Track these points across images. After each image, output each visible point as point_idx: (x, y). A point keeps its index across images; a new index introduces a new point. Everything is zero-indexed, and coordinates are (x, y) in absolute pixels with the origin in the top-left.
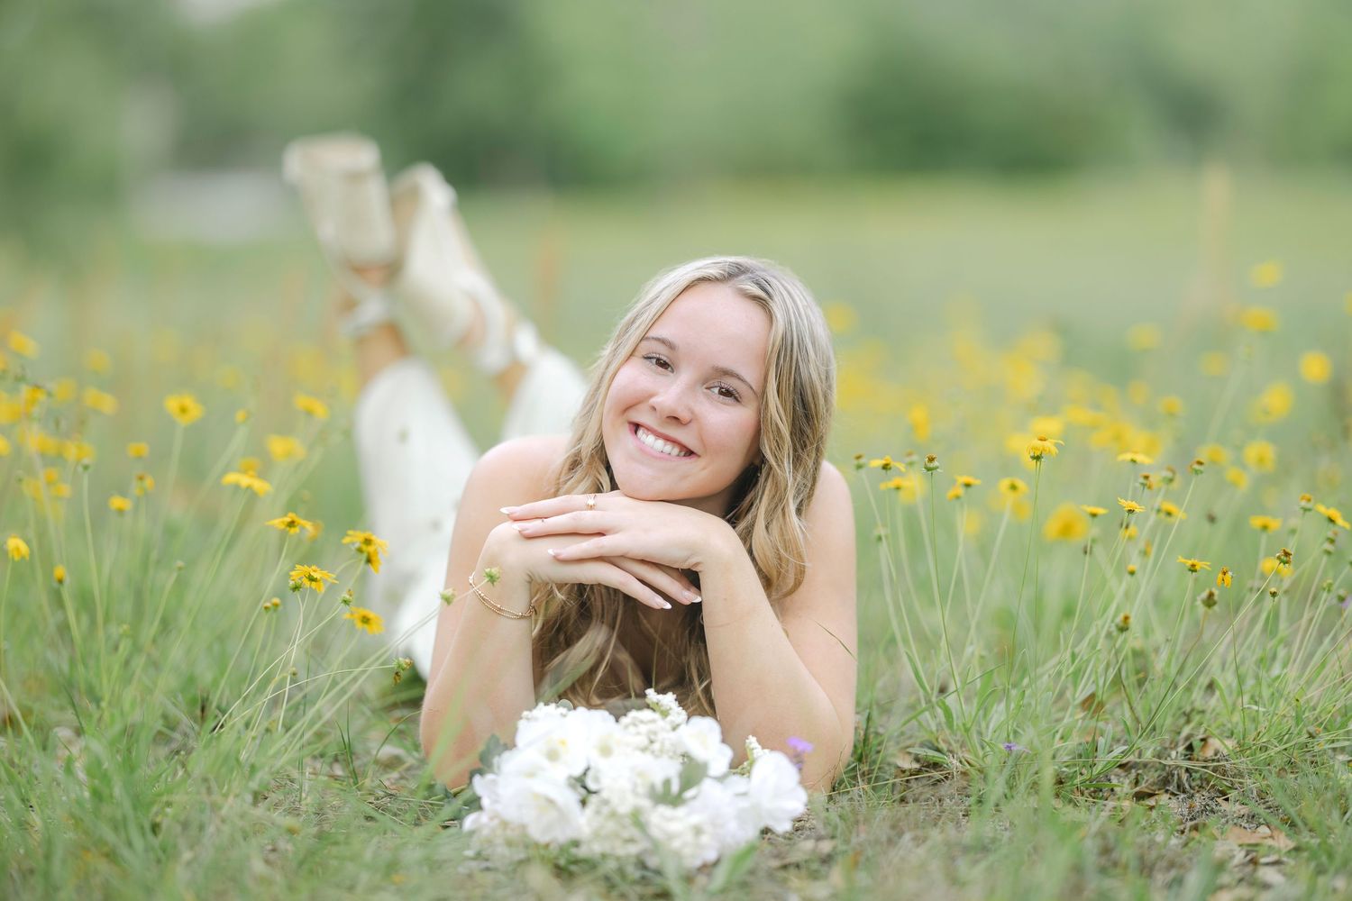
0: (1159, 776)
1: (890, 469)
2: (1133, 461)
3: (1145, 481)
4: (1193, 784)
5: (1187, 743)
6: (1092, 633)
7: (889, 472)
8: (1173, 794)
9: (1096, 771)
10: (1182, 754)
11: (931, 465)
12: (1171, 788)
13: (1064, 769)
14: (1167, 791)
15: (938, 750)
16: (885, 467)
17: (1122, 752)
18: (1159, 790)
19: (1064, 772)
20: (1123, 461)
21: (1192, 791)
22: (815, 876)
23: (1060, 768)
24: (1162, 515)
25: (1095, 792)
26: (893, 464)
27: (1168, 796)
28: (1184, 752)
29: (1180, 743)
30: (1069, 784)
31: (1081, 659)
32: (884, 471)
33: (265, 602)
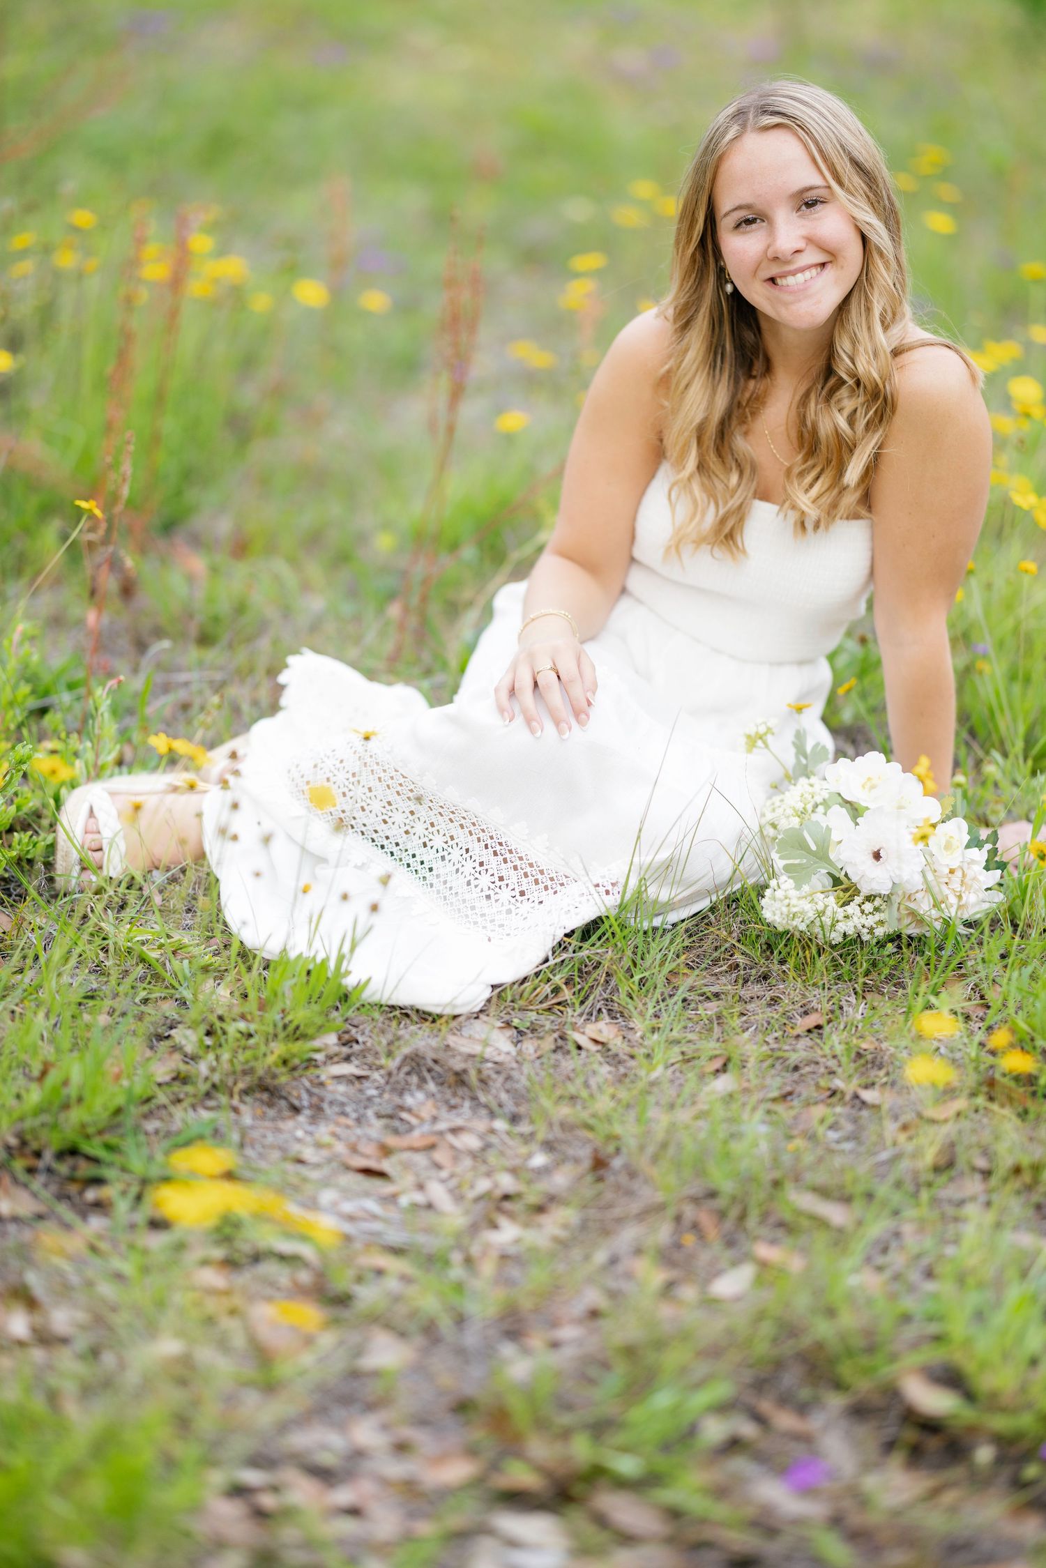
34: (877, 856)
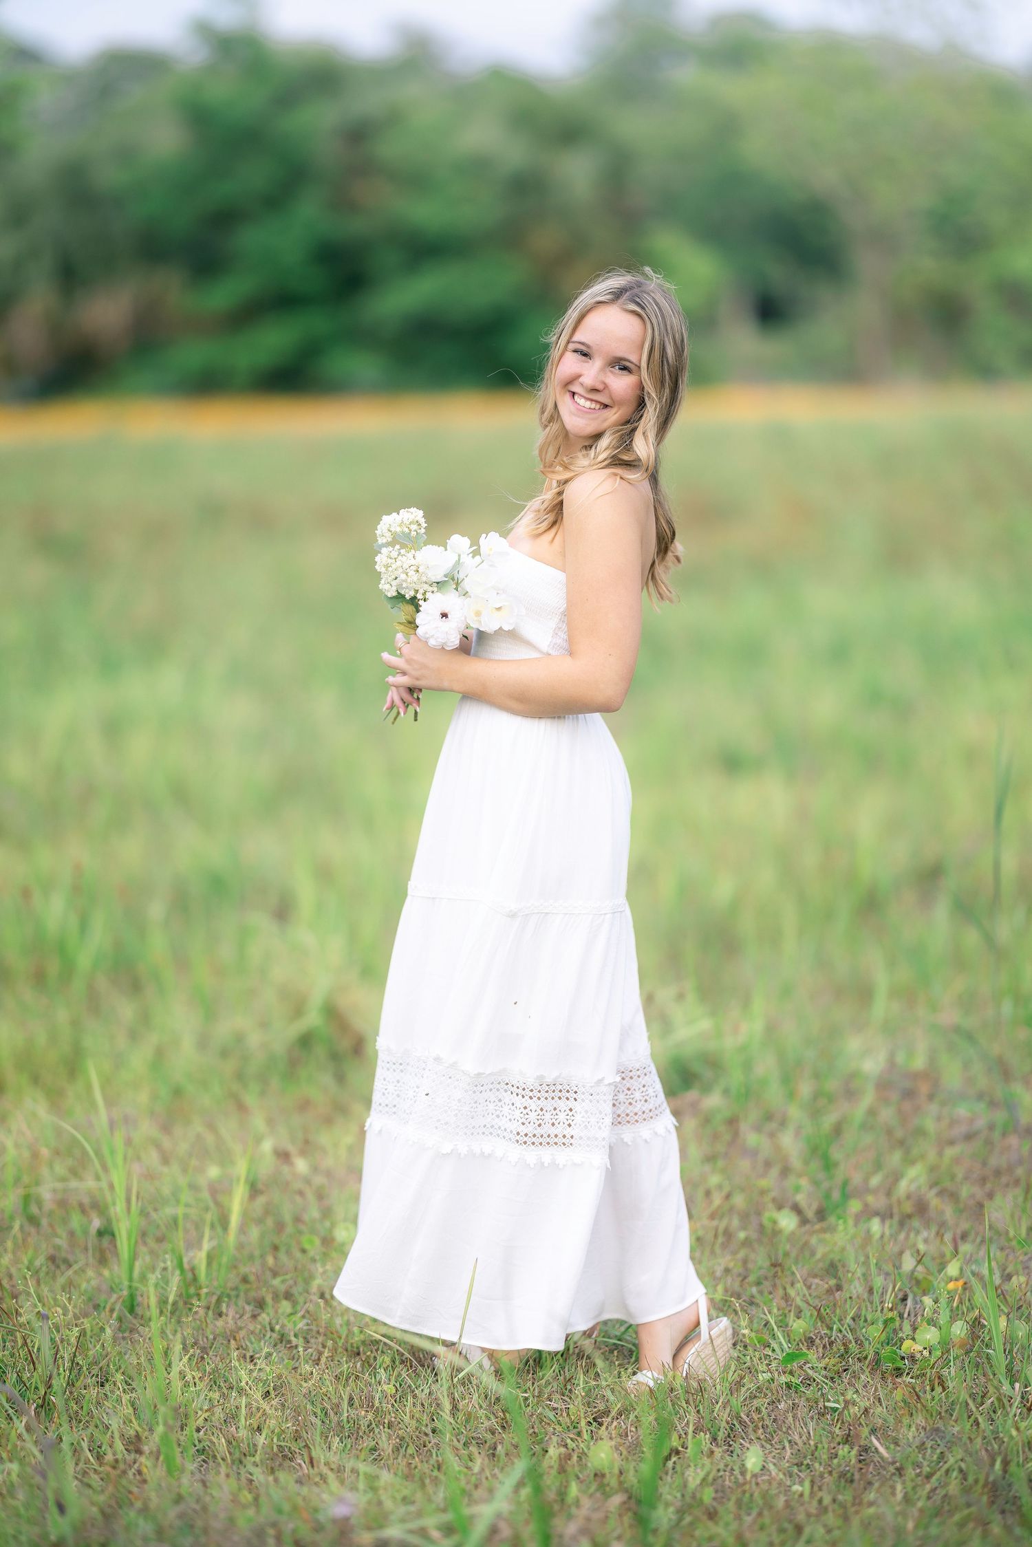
34: (444, 615)
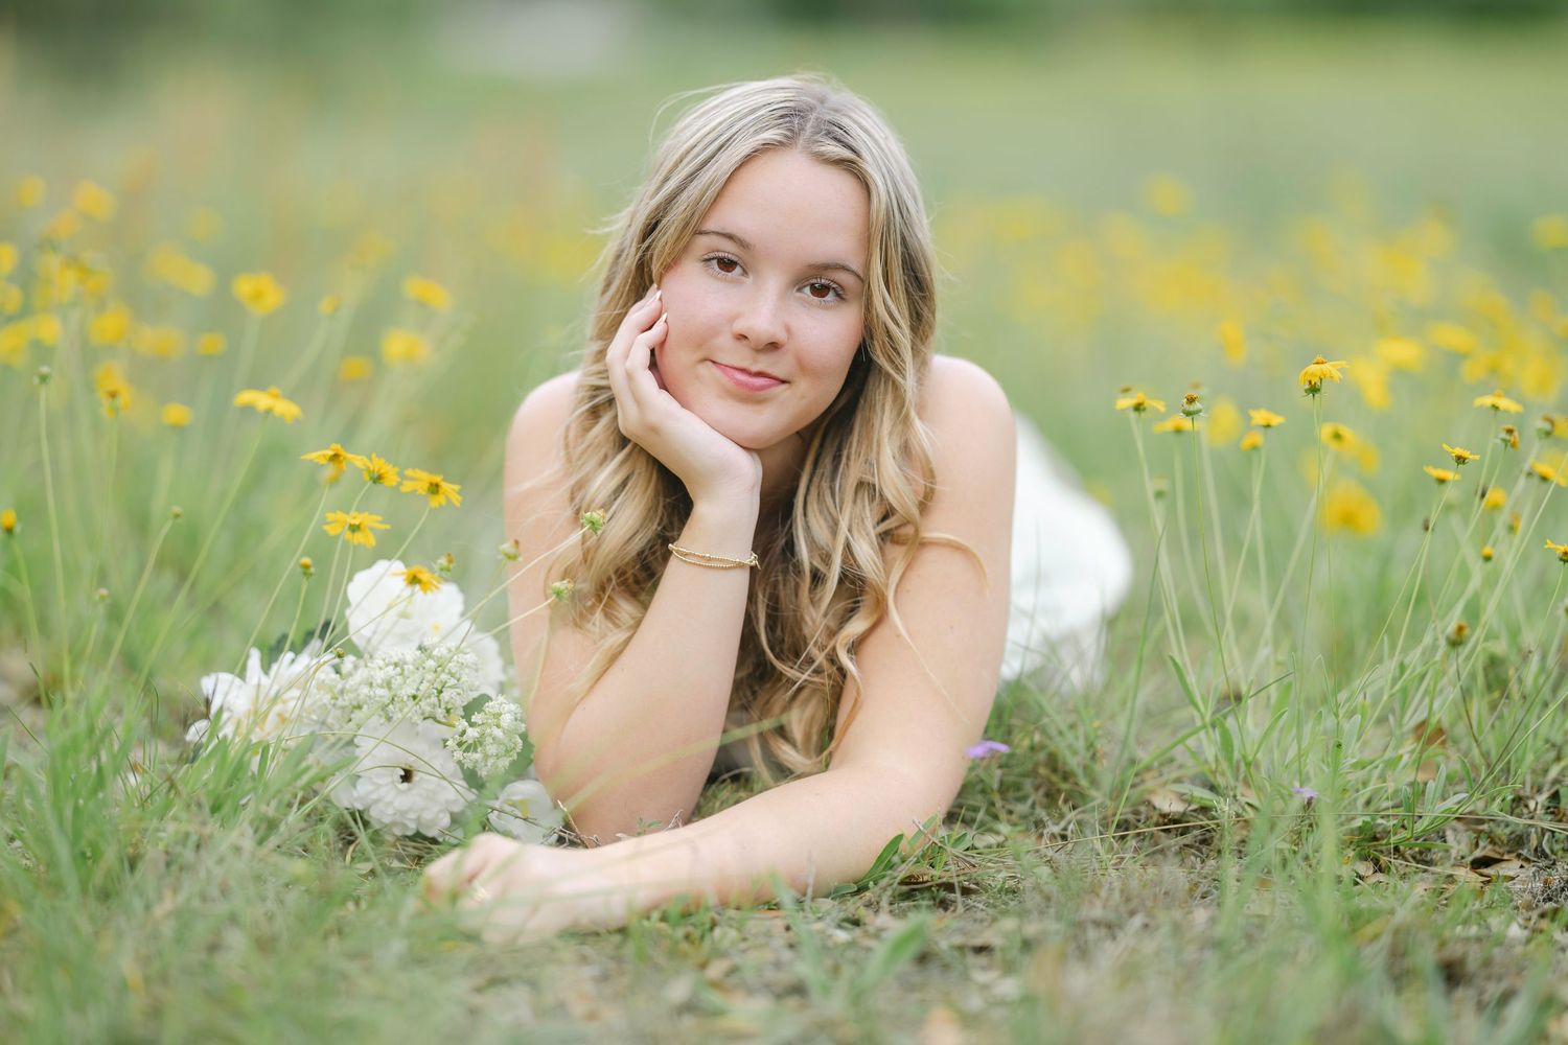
0: (1512, 833)
1: (1144, 409)
2: (1495, 408)
3: (1508, 437)
4: (1557, 847)
5: (1552, 791)
6: (1427, 640)
7: (1143, 414)
8: (1527, 860)
9: (1420, 826)
10: (1543, 806)
11: (1192, 408)
12: (1524, 852)
13: (1380, 821)
14: (1519, 856)
15: (1213, 788)
16: (1138, 408)
17: (1459, 803)
18: (1509, 852)
19: (1380, 825)
20: (1481, 406)
21: (1553, 857)
22: (1009, 969)
23: (1373, 820)
24: (1535, 480)
25: (1421, 853)
26: (1148, 403)
27: (1520, 863)
28: (1546, 804)
29: (1545, 789)
30: (1384, 842)
31: (1413, 671)
32: (1137, 413)
33: (301, 556)
